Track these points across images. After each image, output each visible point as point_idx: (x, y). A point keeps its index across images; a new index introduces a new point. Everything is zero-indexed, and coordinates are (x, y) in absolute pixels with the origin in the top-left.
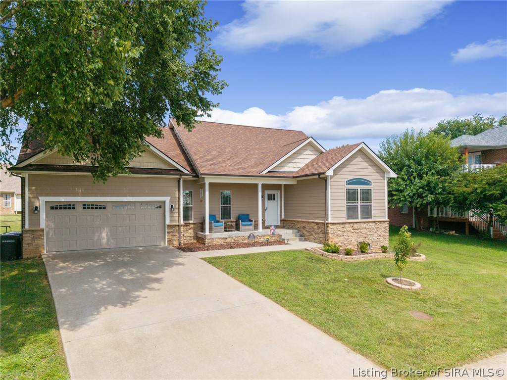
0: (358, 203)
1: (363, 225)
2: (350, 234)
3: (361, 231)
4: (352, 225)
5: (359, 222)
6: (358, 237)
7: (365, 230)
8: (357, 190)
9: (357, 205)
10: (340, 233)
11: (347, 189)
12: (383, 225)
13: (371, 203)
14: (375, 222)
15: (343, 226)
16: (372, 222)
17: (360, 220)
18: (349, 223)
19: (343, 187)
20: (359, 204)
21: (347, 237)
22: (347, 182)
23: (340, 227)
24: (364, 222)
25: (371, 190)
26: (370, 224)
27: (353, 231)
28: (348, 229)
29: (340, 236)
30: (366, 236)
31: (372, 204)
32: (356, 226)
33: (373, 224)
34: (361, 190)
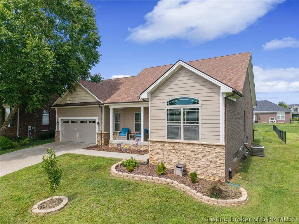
0: (180, 123)
1: (188, 147)
2: (170, 154)
3: (184, 152)
4: (172, 145)
5: (180, 143)
6: (180, 158)
7: (189, 152)
8: (180, 109)
9: (180, 125)
10: (159, 151)
11: (168, 110)
12: (216, 150)
13: (198, 123)
14: (202, 145)
15: (162, 144)
16: (199, 144)
17: (182, 141)
18: (170, 143)
19: (164, 108)
20: (182, 124)
21: (167, 156)
22: (168, 102)
23: (159, 145)
24: (188, 144)
25: (198, 109)
26: (197, 147)
27: (173, 151)
28: (168, 148)
29: (160, 154)
30: (190, 158)
31: (200, 124)
32: (177, 146)
33: (200, 147)
34: (184, 109)
